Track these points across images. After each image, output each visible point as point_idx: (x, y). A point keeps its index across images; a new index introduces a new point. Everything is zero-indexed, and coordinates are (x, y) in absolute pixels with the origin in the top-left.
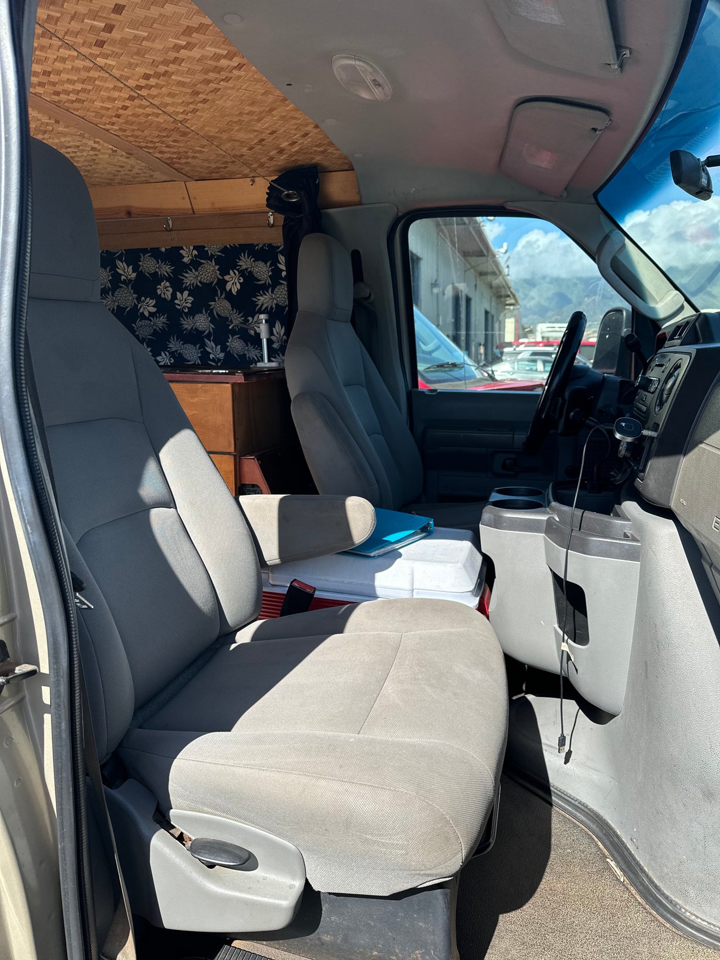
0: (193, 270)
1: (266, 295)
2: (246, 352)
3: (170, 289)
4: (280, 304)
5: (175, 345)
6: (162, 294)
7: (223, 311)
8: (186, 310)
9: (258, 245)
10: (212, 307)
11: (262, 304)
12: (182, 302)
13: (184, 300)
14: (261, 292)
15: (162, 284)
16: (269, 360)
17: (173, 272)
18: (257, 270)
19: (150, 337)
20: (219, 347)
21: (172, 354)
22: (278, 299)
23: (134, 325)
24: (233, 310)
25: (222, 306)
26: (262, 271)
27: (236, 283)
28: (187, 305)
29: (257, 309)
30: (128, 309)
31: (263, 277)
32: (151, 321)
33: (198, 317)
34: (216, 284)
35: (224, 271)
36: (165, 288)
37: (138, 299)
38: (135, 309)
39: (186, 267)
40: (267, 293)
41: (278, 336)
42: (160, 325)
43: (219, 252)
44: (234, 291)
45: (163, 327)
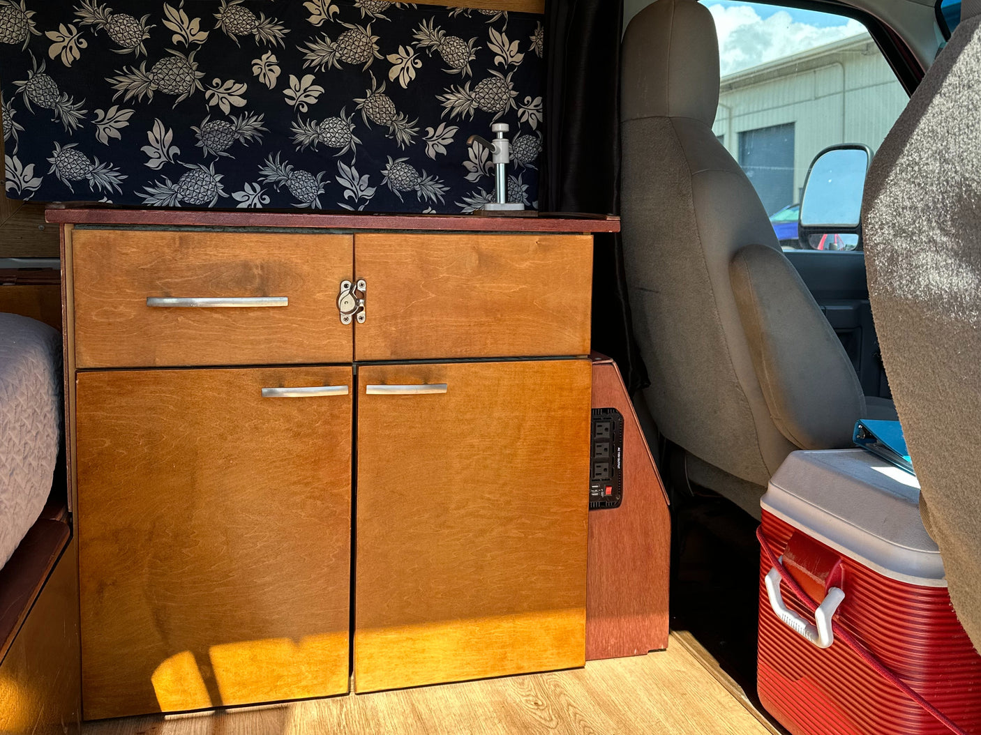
0: (328, 40)
1: (459, 92)
2: (417, 187)
3: (277, 70)
4: (485, 108)
5: (274, 171)
6: (262, 76)
7: (378, 115)
8: (305, 110)
9: (453, 9)
10: (359, 107)
11: (453, 108)
12: (298, 94)
13: (304, 91)
14: (452, 86)
15: (264, 57)
16: (507, 201)
17: (286, 38)
18: (448, 50)
19: (225, 154)
20: (366, 177)
21: (268, 188)
22: (482, 101)
23: (194, 128)
24: (398, 114)
25: (377, 106)
26: (458, 53)
27: (408, 68)
28: (308, 100)
29: (443, 115)
30: (181, 99)
31: (457, 62)
32: (232, 122)
33: (328, 123)
34: (370, 68)
35: (388, 47)
36: (268, 66)
37: (206, 82)
38: (198, 100)
39: (313, 33)
40: (461, 89)
41: (477, 162)
42: (248, 134)
43: (381, 13)
44: (404, 83)
45: (253, 137)
